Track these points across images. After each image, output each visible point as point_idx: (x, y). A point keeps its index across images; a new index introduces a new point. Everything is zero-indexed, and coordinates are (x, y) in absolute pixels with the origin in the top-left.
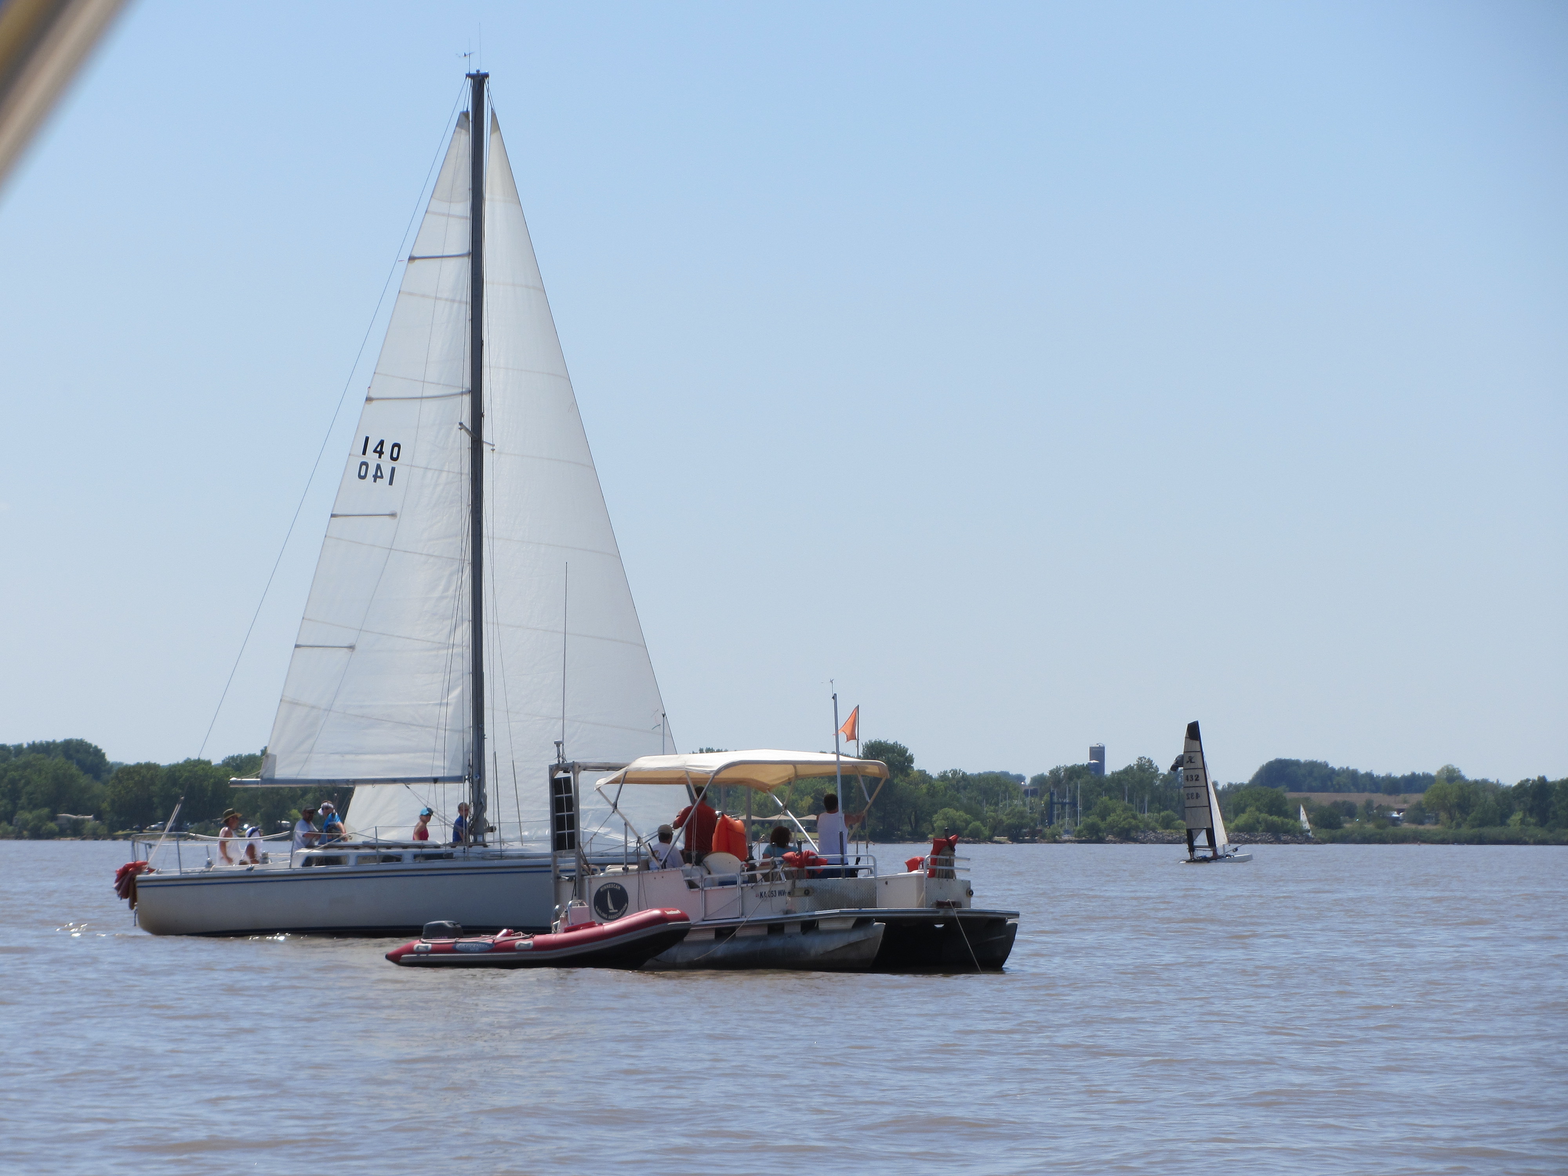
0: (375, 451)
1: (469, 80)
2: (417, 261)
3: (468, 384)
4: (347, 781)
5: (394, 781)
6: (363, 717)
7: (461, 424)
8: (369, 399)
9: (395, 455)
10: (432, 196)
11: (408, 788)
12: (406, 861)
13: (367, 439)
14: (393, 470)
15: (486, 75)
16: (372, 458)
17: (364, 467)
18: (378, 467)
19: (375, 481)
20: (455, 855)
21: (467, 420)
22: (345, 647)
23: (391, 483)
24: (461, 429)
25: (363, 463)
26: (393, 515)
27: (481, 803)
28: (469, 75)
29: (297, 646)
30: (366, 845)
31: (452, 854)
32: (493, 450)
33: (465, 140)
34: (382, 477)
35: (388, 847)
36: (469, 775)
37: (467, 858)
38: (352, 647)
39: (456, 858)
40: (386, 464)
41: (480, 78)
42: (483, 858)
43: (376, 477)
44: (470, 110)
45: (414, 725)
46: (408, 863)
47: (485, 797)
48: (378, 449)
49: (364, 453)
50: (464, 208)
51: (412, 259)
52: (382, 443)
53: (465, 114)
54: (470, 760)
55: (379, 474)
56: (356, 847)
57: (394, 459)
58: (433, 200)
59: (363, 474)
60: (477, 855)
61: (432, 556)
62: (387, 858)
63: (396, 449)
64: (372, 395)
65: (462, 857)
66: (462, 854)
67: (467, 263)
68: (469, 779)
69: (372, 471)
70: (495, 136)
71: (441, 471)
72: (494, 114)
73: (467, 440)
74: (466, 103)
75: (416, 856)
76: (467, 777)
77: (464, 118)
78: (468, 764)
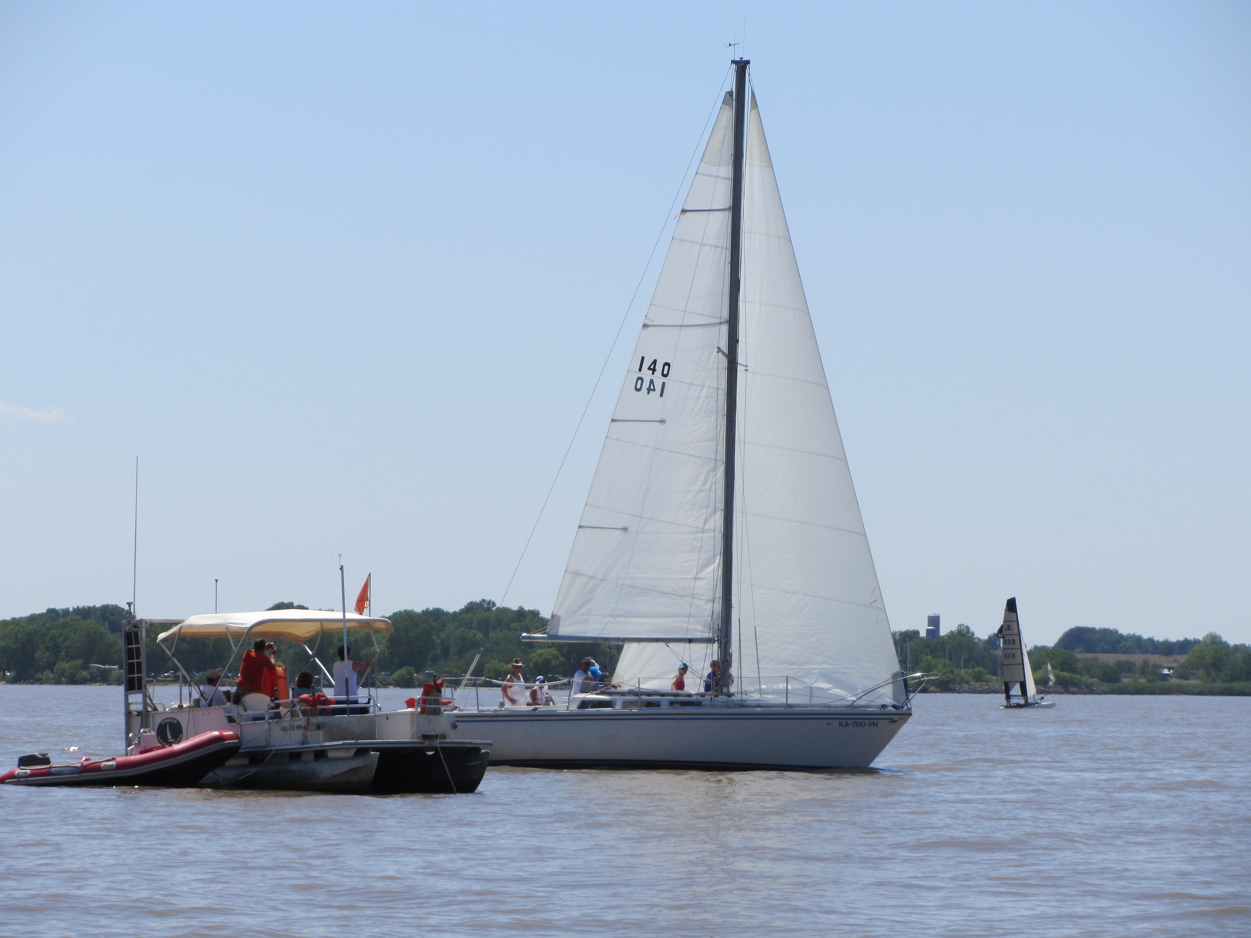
0: (649, 369)
1: (734, 66)
2: (688, 213)
3: (726, 315)
4: (618, 639)
5: (657, 640)
6: (632, 587)
7: (719, 348)
8: (645, 326)
9: (665, 372)
10: (701, 161)
11: (668, 646)
12: (663, 707)
13: (643, 358)
14: (664, 384)
15: (748, 62)
16: (646, 374)
17: (640, 382)
18: (652, 382)
19: (648, 393)
20: (703, 703)
21: (724, 344)
22: (618, 529)
23: (661, 395)
24: (718, 352)
25: (640, 378)
26: (662, 421)
27: (727, 661)
28: (733, 62)
29: (580, 527)
30: (631, 693)
31: (701, 702)
32: (746, 370)
33: (729, 115)
34: (654, 390)
35: (649, 694)
36: (718, 637)
37: (713, 706)
38: (625, 529)
39: (705, 706)
40: (658, 380)
41: (743, 64)
42: (727, 707)
43: (649, 390)
44: (734, 90)
45: (673, 594)
46: (665, 708)
47: (731, 656)
48: (652, 367)
49: (640, 370)
50: (727, 171)
51: (684, 211)
52: (655, 362)
53: (730, 93)
54: (719, 625)
55: (652, 387)
56: (622, 694)
57: (664, 376)
58: (702, 164)
59: (638, 387)
60: (722, 704)
61: (693, 456)
62: (649, 704)
63: (667, 367)
64: (649, 323)
65: (709, 705)
66: (708, 703)
67: (727, 217)
68: (718, 641)
69: (646, 385)
70: (754, 112)
71: (703, 386)
72: (753, 95)
73: (724, 362)
74: (730, 84)
75: (671, 703)
76: (716, 639)
77: (728, 96)
78: (717, 628)
